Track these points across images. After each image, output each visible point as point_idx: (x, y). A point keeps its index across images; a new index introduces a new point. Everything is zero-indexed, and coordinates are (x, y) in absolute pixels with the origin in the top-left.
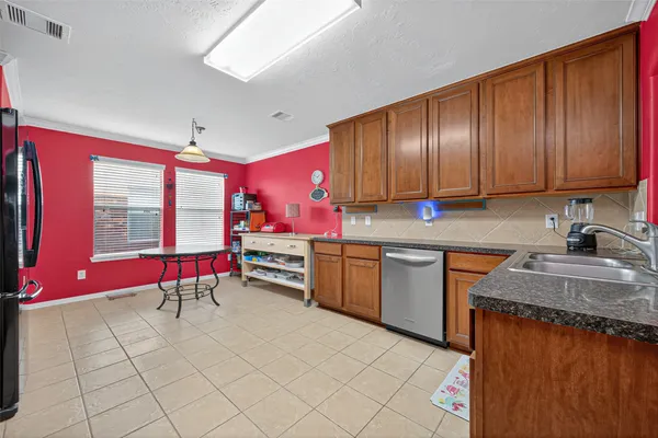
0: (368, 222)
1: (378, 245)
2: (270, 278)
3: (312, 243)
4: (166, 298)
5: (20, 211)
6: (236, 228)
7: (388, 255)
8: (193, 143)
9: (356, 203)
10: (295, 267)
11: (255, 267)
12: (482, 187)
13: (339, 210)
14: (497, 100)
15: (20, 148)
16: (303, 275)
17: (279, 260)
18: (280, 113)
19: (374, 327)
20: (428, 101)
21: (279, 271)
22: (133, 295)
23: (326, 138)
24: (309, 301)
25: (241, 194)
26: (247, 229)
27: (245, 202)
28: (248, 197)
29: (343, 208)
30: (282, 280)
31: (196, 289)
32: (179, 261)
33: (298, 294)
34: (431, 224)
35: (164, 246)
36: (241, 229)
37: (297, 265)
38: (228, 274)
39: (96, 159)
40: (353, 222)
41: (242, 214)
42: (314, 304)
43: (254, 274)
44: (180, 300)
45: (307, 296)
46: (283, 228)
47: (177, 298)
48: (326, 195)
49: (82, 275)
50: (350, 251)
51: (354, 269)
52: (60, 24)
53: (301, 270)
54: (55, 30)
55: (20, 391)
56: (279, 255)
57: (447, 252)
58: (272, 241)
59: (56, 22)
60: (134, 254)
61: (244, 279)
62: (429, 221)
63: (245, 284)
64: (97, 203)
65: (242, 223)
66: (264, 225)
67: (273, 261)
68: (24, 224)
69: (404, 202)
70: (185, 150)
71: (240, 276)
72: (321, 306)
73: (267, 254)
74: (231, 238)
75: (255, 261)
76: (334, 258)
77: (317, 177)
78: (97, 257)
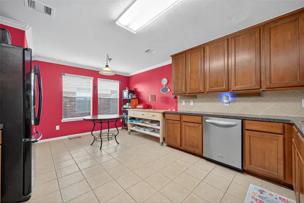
0: (192, 104)
1: (202, 116)
2: (142, 131)
3: (164, 114)
4: (95, 139)
5: (32, 99)
6: (124, 106)
7: (207, 121)
8: (107, 66)
9: (186, 94)
10: (155, 126)
11: (134, 125)
12: (262, 84)
13: (176, 98)
14: (272, 36)
15: (32, 70)
16: (159, 130)
17: (147, 122)
18: (149, 50)
19: (199, 158)
20: (228, 39)
21: (146, 127)
22: (79, 137)
23: (170, 62)
24: (162, 143)
25: (127, 90)
26: (130, 107)
27: (129, 94)
28: (130, 92)
29: (179, 97)
30: (148, 132)
31: (108, 136)
32: (101, 123)
33: (157, 139)
34: (228, 105)
35: (93, 115)
36: (127, 107)
37: (156, 125)
38: (121, 128)
39: (64, 75)
40: (184, 103)
41: (127, 100)
42: (165, 144)
43: (134, 128)
44: (102, 141)
45: (161, 140)
46: (148, 107)
47: (100, 140)
48: (169, 90)
49: (58, 128)
50: (185, 118)
51: (187, 128)
52: (50, 7)
53: (158, 127)
54: (48, 11)
55: (32, 186)
56: (146, 120)
57: (243, 120)
58: (143, 113)
59: (49, 7)
60: (81, 118)
61: (129, 131)
62: (227, 103)
63: (129, 133)
64: (64, 95)
65: (127, 104)
66: (138, 105)
67: (143, 122)
68: (34, 105)
69: (213, 93)
70: (104, 70)
71: (127, 129)
72: (169, 146)
73: (140, 119)
74: (122, 111)
75: (134, 122)
76: (176, 122)
77: (164, 81)
78: (64, 120)
